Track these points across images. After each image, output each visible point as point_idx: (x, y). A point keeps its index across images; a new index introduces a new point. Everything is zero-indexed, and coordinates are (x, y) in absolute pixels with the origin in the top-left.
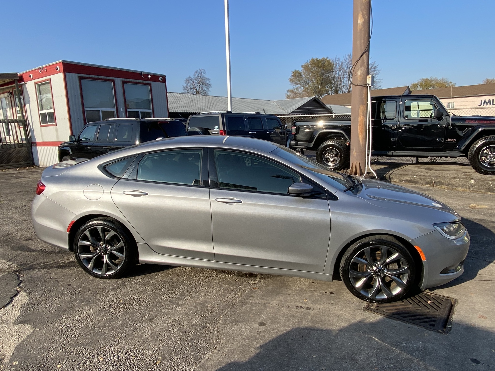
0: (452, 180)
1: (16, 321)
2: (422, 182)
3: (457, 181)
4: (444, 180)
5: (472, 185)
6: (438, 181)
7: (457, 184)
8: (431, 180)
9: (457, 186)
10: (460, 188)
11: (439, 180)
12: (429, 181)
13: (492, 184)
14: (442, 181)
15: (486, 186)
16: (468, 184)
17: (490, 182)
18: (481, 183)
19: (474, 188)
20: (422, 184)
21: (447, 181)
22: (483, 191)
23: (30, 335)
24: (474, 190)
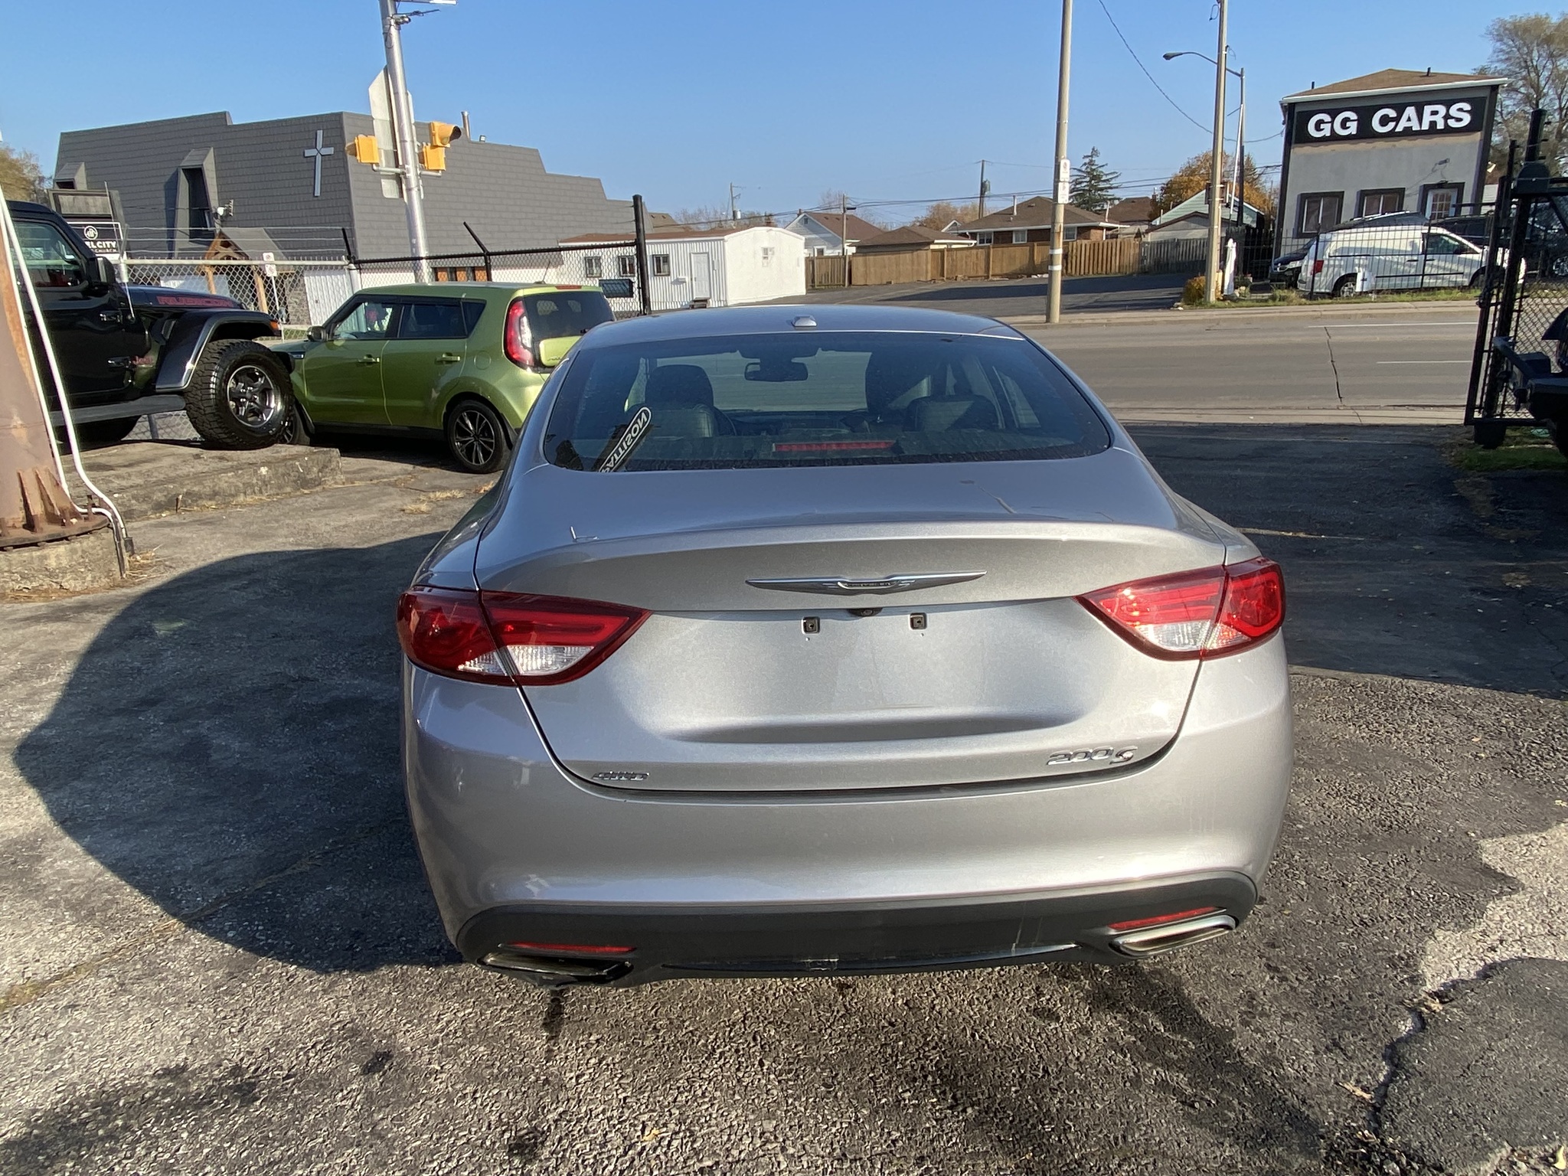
0: (219, 479)
1: (1515, 891)
2: (145, 507)
3: (229, 478)
4: (201, 483)
5: (264, 482)
6: (185, 490)
7: (233, 488)
8: (165, 493)
9: (233, 492)
10: (241, 498)
11: (189, 487)
12: (163, 499)
13: (301, 466)
14: (196, 489)
15: (292, 474)
16: (255, 481)
17: (297, 463)
18: (281, 470)
19: (271, 488)
20: (145, 512)
21: (207, 487)
22: (288, 490)
23: (1497, 836)
24: (272, 492)
